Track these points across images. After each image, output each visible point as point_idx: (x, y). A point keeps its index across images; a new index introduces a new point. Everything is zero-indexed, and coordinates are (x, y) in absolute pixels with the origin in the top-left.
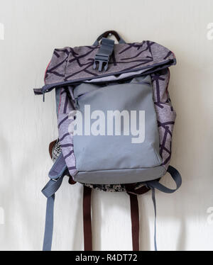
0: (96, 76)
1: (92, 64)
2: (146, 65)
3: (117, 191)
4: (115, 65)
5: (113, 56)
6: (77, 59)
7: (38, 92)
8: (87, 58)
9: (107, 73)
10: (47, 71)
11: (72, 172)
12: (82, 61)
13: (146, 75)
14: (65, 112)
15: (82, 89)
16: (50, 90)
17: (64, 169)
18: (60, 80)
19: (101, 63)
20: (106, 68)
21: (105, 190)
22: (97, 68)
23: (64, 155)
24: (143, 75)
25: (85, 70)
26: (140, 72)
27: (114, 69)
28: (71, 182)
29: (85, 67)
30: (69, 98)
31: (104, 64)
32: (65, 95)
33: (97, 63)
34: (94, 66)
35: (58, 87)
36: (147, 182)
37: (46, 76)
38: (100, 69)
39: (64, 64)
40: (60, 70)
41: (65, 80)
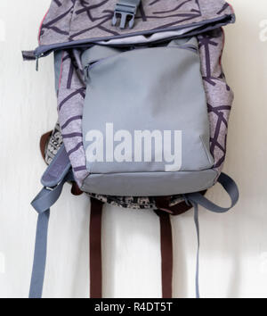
0: (116, 35)
1: (111, 17)
2: (190, 22)
3: (142, 207)
4: (145, 20)
5: (140, 7)
6: (88, 10)
7: (28, 56)
8: (101, 9)
9: (133, 31)
10: (43, 26)
11: (78, 175)
12: (94, 13)
13: (190, 37)
14: (69, 87)
15: (94, 54)
16: (46, 53)
17: (65, 171)
18: (61, 40)
19: (124, 16)
20: (131, 23)
21: (125, 206)
22: (118, 24)
23: (68, 150)
24: (186, 37)
25: (99, 26)
26: (181, 32)
27: (144, 26)
28: (76, 191)
29: (98, 22)
30: (74, 66)
31: (129, 18)
32: (68, 61)
33: (119, 16)
34: (114, 20)
35: (57, 51)
36: (187, 195)
37: (41, 33)
38: (122, 25)
39: (69, 15)
40: (61, 24)
41: (70, 39)
